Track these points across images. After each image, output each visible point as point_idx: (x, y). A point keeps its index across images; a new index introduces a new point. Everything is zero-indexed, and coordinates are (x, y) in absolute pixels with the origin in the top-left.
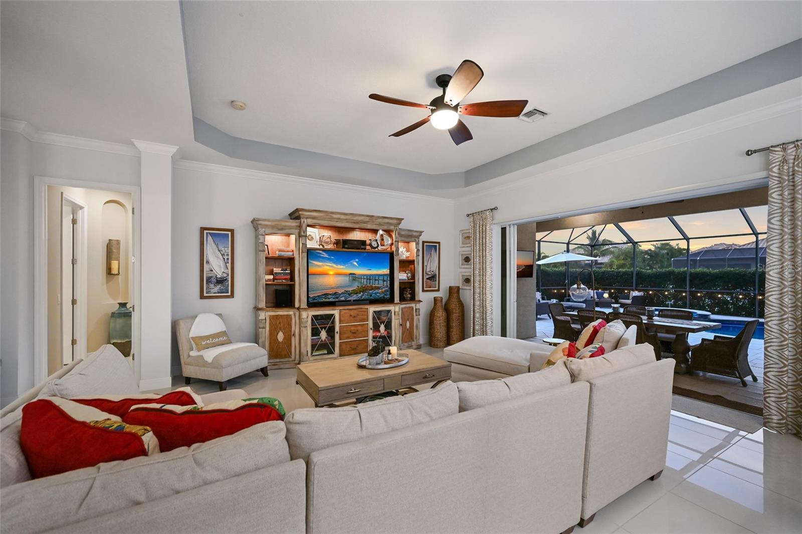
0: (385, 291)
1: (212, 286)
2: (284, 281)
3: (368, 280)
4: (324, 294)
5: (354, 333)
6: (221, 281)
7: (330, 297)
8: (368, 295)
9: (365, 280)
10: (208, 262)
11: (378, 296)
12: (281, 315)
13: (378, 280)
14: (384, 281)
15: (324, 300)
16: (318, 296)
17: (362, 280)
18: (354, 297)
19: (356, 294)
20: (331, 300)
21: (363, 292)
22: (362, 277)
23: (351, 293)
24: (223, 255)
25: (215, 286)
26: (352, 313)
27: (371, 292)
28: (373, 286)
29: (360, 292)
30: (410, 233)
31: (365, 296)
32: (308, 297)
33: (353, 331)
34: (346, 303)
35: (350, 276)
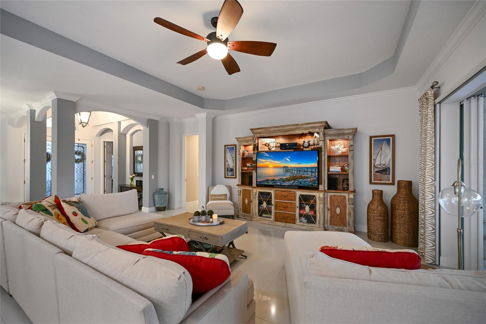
0: (314, 180)
1: (228, 172)
2: (251, 171)
3: (298, 172)
4: (266, 180)
5: (285, 208)
6: (232, 170)
7: (270, 182)
8: (298, 182)
9: (296, 171)
10: (227, 161)
11: (307, 184)
12: (247, 190)
13: (307, 172)
14: (312, 172)
15: (266, 184)
16: (262, 181)
17: (293, 171)
18: (287, 183)
19: (289, 181)
20: (270, 184)
21: (294, 180)
22: (293, 169)
23: (285, 180)
24: (232, 157)
25: (230, 172)
26: (283, 193)
27: (300, 180)
28: (303, 176)
29: (292, 180)
30: (341, 132)
31: (296, 183)
32: (257, 181)
33: (284, 206)
34: (281, 186)
35: (284, 168)
